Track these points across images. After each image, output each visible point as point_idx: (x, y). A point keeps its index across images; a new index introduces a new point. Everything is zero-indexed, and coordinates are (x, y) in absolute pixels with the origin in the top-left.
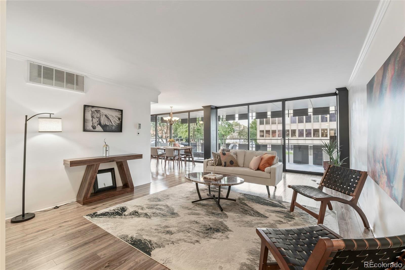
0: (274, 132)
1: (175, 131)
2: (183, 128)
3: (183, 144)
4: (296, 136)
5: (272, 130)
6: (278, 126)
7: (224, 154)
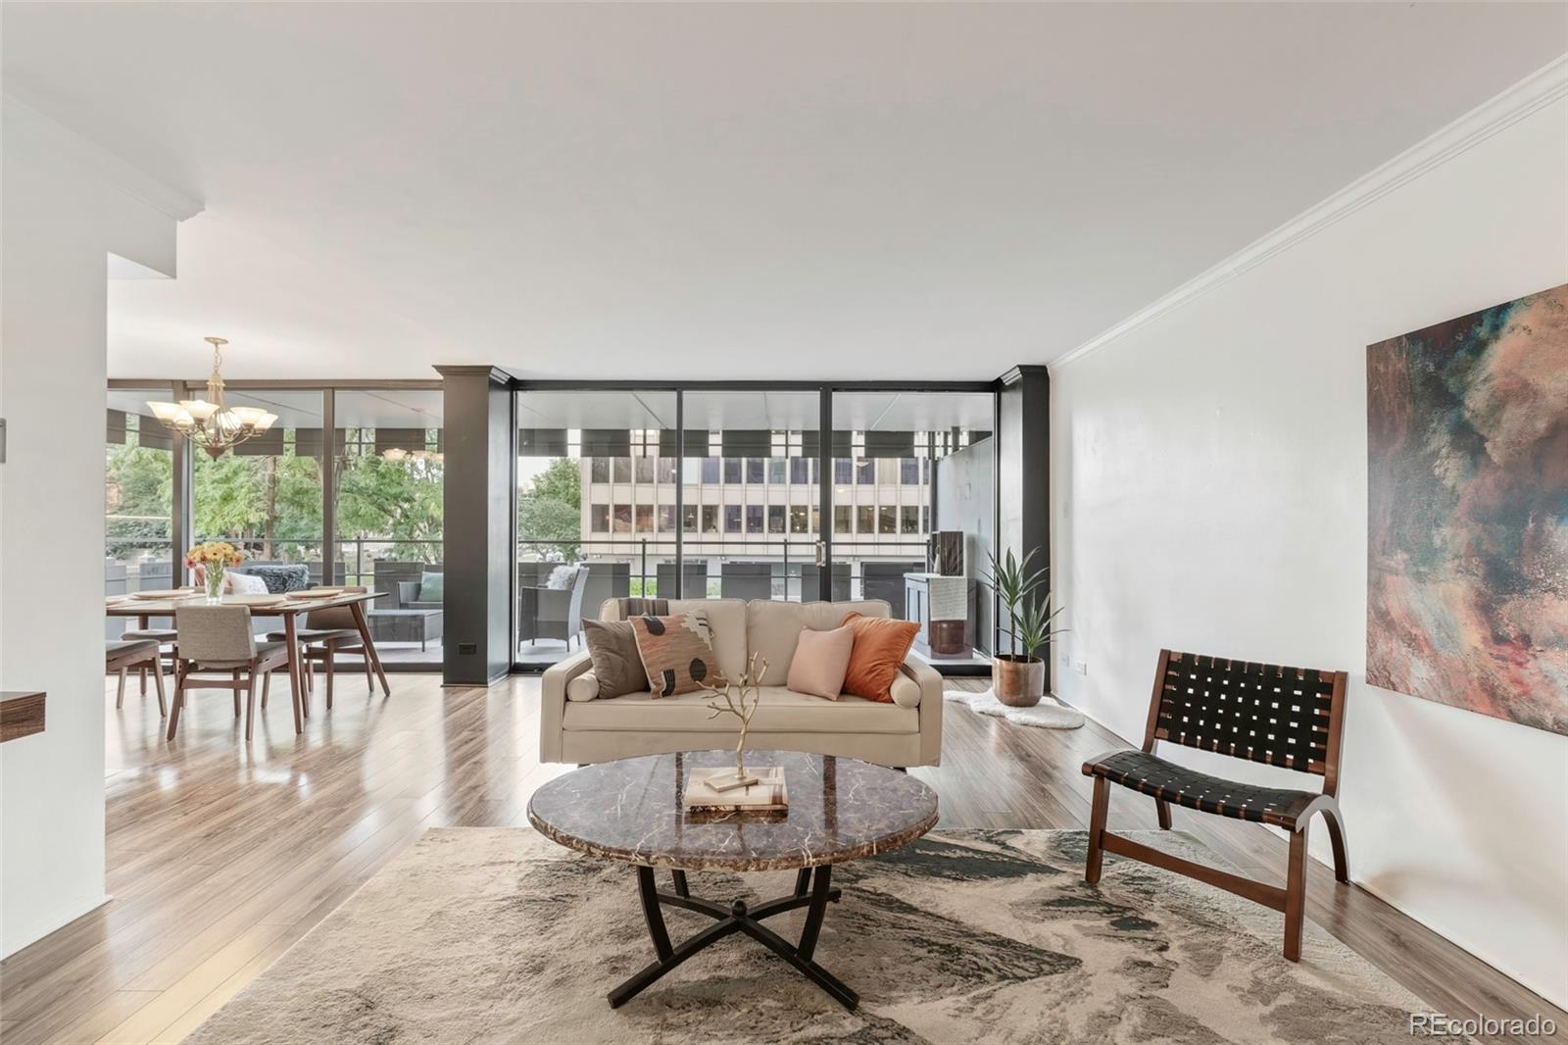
0: (645, 511)
3: (258, 573)
4: (714, 527)
5: (638, 506)
7: (656, 629)
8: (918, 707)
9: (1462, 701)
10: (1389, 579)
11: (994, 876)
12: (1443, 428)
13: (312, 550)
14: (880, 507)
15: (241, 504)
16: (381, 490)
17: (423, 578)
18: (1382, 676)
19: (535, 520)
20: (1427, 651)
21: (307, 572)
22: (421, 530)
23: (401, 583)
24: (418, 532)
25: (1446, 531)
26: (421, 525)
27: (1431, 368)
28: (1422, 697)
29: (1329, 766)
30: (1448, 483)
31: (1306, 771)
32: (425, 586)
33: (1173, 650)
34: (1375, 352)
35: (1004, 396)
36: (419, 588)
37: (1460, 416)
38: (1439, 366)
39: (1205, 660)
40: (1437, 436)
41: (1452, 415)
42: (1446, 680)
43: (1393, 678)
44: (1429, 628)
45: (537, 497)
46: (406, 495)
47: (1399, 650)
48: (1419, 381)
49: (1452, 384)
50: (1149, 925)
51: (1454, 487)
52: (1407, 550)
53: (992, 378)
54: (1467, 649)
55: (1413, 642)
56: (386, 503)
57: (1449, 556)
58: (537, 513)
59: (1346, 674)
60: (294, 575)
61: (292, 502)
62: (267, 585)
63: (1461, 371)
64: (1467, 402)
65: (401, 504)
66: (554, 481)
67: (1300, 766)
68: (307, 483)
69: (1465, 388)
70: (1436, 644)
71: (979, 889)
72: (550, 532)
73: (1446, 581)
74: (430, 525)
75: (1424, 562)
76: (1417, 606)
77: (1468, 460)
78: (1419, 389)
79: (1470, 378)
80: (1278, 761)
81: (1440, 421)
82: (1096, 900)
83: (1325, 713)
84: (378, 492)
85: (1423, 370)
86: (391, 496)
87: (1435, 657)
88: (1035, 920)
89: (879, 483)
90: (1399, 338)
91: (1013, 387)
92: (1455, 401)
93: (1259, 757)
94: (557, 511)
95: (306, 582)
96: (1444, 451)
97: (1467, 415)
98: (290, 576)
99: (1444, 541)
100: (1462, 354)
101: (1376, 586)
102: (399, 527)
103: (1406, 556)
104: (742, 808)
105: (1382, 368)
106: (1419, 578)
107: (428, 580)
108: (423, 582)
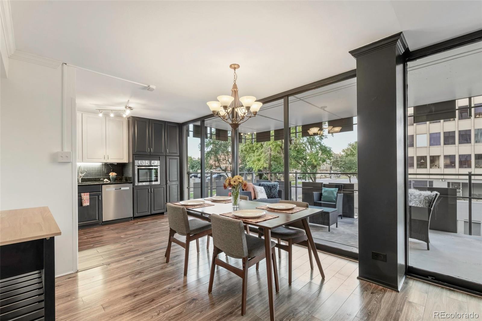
1: (242, 161)
2: (254, 156)
3: (263, 185)
6: (444, 148)
13: (280, 175)
15: (262, 162)
16: (297, 156)
17: (323, 190)
19: (346, 165)
21: (278, 185)
22: (309, 169)
23: (314, 192)
24: (308, 169)
26: (309, 167)
32: (324, 194)
36: (321, 195)
45: (346, 157)
46: (305, 158)
56: (299, 160)
58: (347, 162)
60: (274, 186)
61: (275, 161)
62: (265, 190)
65: (303, 160)
66: (353, 150)
68: (278, 155)
72: (352, 169)
74: (312, 167)
84: (296, 157)
86: (300, 158)
94: (355, 161)
95: (278, 190)
98: (273, 187)
102: (303, 168)
107: (325, 191)
108: (323, 192)
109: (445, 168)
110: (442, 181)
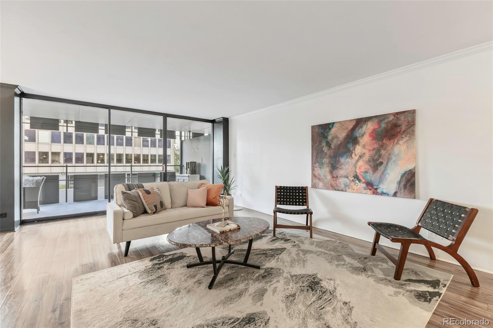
8: (228, 206)
9: (328, 189)
10: (315, 168)
11: (258, 239)
12: (325, 142)
14: (134, 154)
18: (314, 186)
20: (322, 181)
25: (325, 160)
27: (323, 131)
28: (321, 189)
29: (307, 204)
30: (325, 151)
31: (304, 206)
33: (278, 186)
34: (313, 127)
35: (215, 124)
37: (327, 140)
38: (324, 131)
39: (284, 187)
40: (324, 143)
41: (326, 140)
42: (325, 185)
43: (316, 186)
44: (322, 176)
47: (317, 181)
48: (321, 133)
49: (326, 134)
50: (289, 240)
51: (326, 152)
52: (319, 163)
53: (212, 119)
54: (328, 180)
55: (319, 179)
57: (325, 164)
59: (307, 187)
63: (327, 132)
64: (328, 138)
67: (303, 205)
69: (328, 135)
70: (323, 179)
71: (257, 243)
73: (325, 168)
75: (321, 165)
76: (320, 173)
77: (328, 147)
78: (320, 135)
79: (329, 134)
80: (299, 205)
81: (324, 141)
82: (278, 239)
83: (305, 194)
85: (321, 131)
87: (323, 181)
88: (272, 244)
89: (134, 146)
90: (317, 125)
91: (219, 122)
92: (326, 138)
93: (296, 205)
96: (325, 146)
97: (328, 140)
99: (325, 161)
100: (327, 129)
101: (313, 170)
103: (318, 164)
104: (231, 230)
105: (314, 130)
106: (321, 168)
109: (64, 163)
110: (62, 174)
